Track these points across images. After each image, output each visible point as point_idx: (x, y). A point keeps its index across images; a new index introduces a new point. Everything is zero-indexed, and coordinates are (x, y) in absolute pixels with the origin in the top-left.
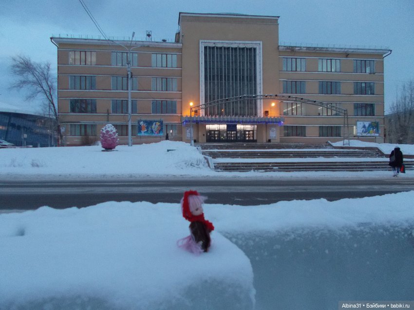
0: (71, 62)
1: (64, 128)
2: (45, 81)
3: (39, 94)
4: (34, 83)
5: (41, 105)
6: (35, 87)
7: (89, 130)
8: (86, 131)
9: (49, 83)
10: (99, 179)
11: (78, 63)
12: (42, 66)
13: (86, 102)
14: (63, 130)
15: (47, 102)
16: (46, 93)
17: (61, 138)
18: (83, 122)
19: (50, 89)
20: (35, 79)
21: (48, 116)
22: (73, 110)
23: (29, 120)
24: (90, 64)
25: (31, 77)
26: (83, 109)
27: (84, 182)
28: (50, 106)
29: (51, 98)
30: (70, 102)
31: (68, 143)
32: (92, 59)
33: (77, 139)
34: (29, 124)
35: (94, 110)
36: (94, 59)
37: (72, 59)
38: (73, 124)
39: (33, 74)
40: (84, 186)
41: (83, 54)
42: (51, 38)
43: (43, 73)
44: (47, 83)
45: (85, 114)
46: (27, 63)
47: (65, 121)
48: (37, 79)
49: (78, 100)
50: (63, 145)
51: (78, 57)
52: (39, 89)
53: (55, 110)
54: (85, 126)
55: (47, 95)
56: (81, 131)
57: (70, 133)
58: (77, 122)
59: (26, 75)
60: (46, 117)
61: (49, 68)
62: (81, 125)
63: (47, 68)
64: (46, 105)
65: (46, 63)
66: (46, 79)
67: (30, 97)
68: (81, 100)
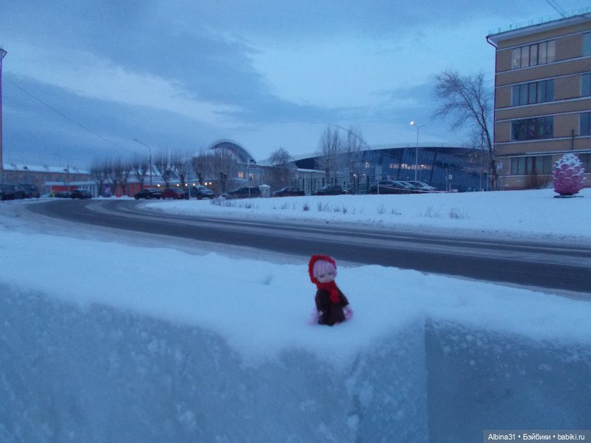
0: (515, 64)
1: (502, 164)
2: (476, 100)
3: (468, 120)
4: (463, 105)
5: (470, 135)
6: (464, 110)
7: (539, 165)
8: (534, 166)
9: (482, 102)
10: (540, 240)
11: (525, 64)
12: (473, 80)
13: (536, 122)
14: (499, 167)
15: (479, 129)
16: (477, 116)
17: (496, 178)
18: (530, 154)
19: (483, 110)
20: (463, 99)
21: (480, 148)
22: (517, 136)
23: (457, 156)
24: (544, 62)
25: (458, 98)
26: (531, 134)
27: (515, 243)
28: (482, 134)
29: (484, 122)
30: (511, 124)
31: (507, 185)
32: (549, 53)
33: (519, 179)
34: (458, 161)
35: (549, 134)
36: (552, 53)
37: (517, 60)
38: (515, 158)
39: (461, 93)
40: (514, 249)
41: (534, 48)
42: (487, 37)
43: (473, 89)
44: (479, 102)
45: (535, 141)
46: (453, 79)
47: (503, 154)
48: (466, 99)
49: (524, 120)
50: (498, 189)
51: (525, 55)
52: (469, 112)
53: (489, 139)
54: (534, 159)
55: (478, 120)
56: (526, 167)
57: (510, 170)
58: (522, 154)
59: (453, 95)
60: (478, 150)
61: (481, 80)
62: (527, 158)
63: (478, 81)
64: (477, 133)
65: (478, 74)
66: (478, 98)
67: (457, 125)
68: (528, 119)
